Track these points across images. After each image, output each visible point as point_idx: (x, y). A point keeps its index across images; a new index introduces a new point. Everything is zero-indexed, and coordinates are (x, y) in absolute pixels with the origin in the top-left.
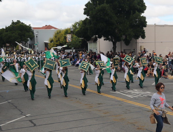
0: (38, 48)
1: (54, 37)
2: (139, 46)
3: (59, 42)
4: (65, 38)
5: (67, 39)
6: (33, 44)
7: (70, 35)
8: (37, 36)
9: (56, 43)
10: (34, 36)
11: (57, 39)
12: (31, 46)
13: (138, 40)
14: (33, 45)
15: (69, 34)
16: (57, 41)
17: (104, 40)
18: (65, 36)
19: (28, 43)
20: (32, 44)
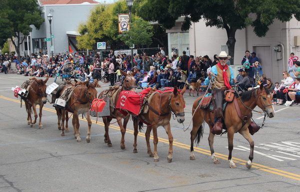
1: (90, 22)
2: (292, 38)
3: (100, 32)
7: (127, 16)
11: (98, 26)
14: (42, 40)
15: (125, 13)
16: (96, 31)
17: (207, 25)
18: (116, 18)
19: (29, 37)
20: (39, 39)
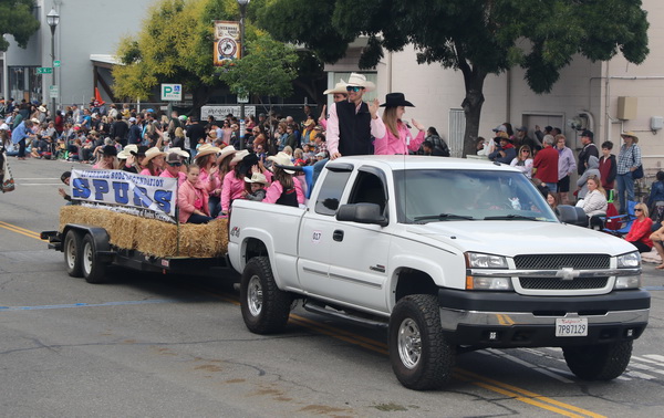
0: (56, 88)
1: (147, 35)
2: (613, 100)
3: (169, 61)
4: (208, 41)
5: (216, 45)
6: (32, 69)
7: (236, 26)
8: (53, 27)
9: (156, 68)
10: (38, 27)
11: (163, 45)
12: (21, 76)
13: (604, 63)
16: (159, 57)
20: (23, 68)
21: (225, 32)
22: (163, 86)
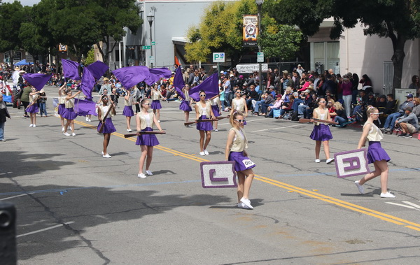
1: (204, 25)
3: (218, 39)
9: (210, 44)
14: (139, 48)
19: (122, 44)
21: (250, 21)
22: (214, 54)
